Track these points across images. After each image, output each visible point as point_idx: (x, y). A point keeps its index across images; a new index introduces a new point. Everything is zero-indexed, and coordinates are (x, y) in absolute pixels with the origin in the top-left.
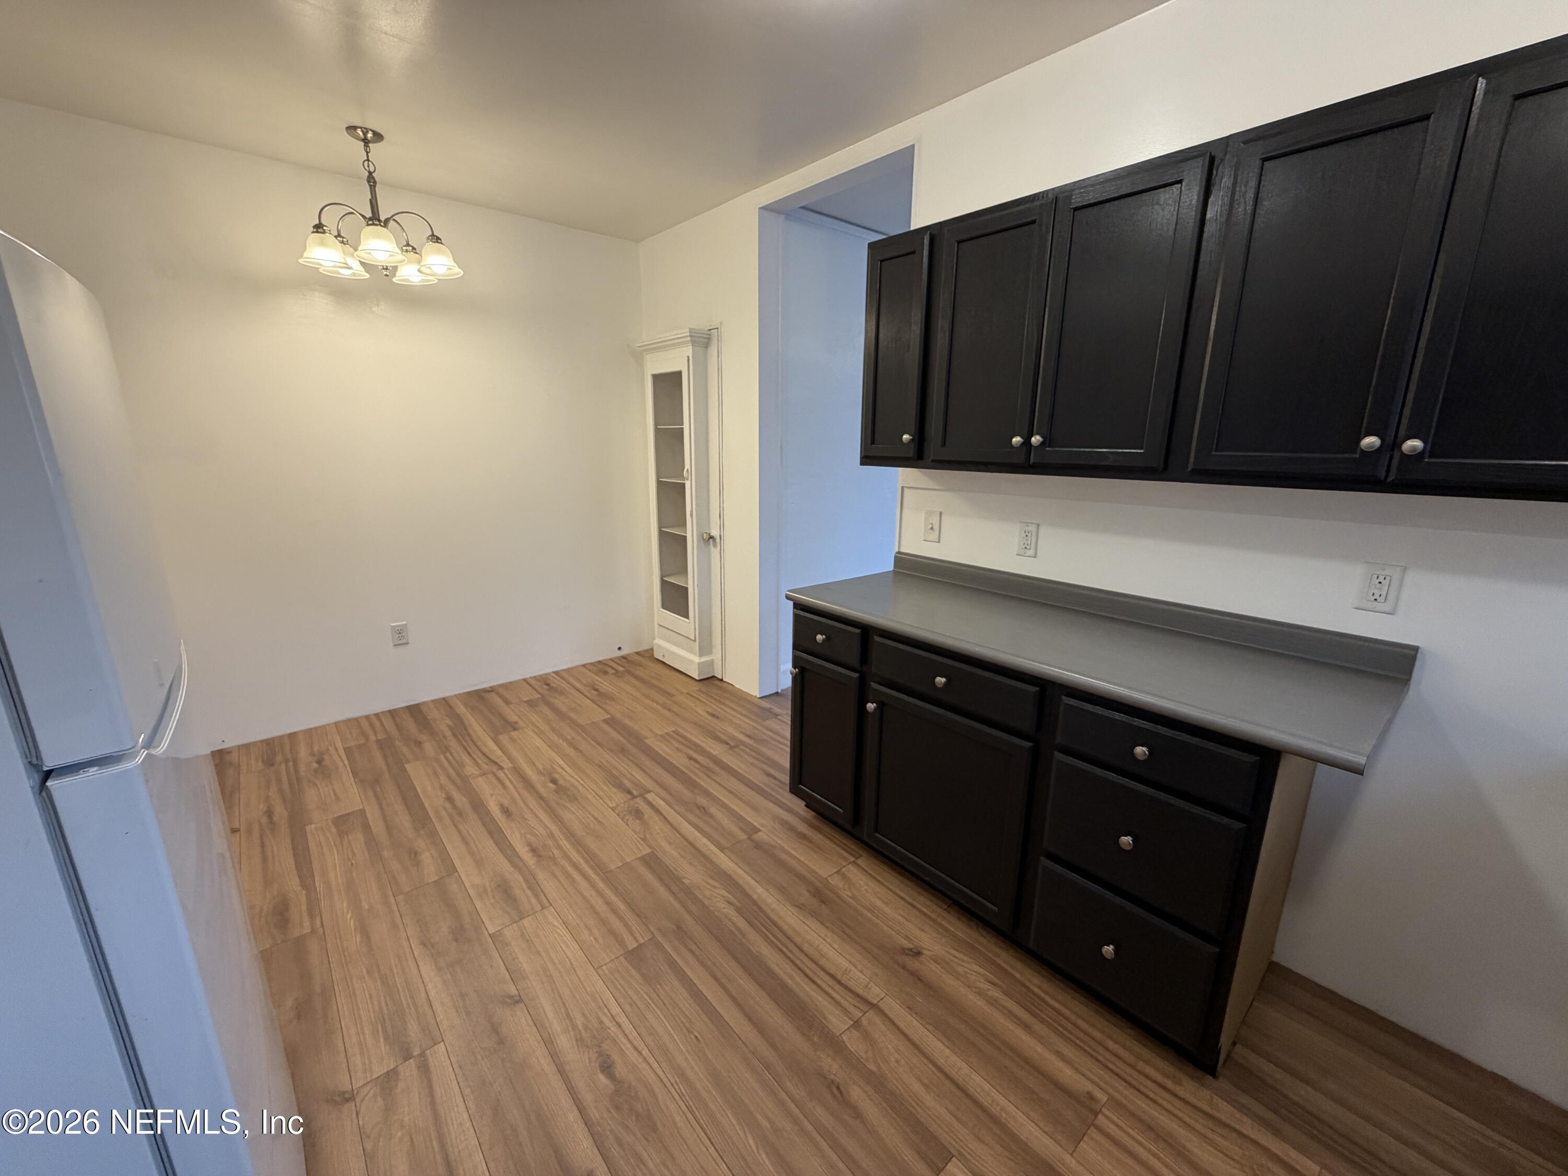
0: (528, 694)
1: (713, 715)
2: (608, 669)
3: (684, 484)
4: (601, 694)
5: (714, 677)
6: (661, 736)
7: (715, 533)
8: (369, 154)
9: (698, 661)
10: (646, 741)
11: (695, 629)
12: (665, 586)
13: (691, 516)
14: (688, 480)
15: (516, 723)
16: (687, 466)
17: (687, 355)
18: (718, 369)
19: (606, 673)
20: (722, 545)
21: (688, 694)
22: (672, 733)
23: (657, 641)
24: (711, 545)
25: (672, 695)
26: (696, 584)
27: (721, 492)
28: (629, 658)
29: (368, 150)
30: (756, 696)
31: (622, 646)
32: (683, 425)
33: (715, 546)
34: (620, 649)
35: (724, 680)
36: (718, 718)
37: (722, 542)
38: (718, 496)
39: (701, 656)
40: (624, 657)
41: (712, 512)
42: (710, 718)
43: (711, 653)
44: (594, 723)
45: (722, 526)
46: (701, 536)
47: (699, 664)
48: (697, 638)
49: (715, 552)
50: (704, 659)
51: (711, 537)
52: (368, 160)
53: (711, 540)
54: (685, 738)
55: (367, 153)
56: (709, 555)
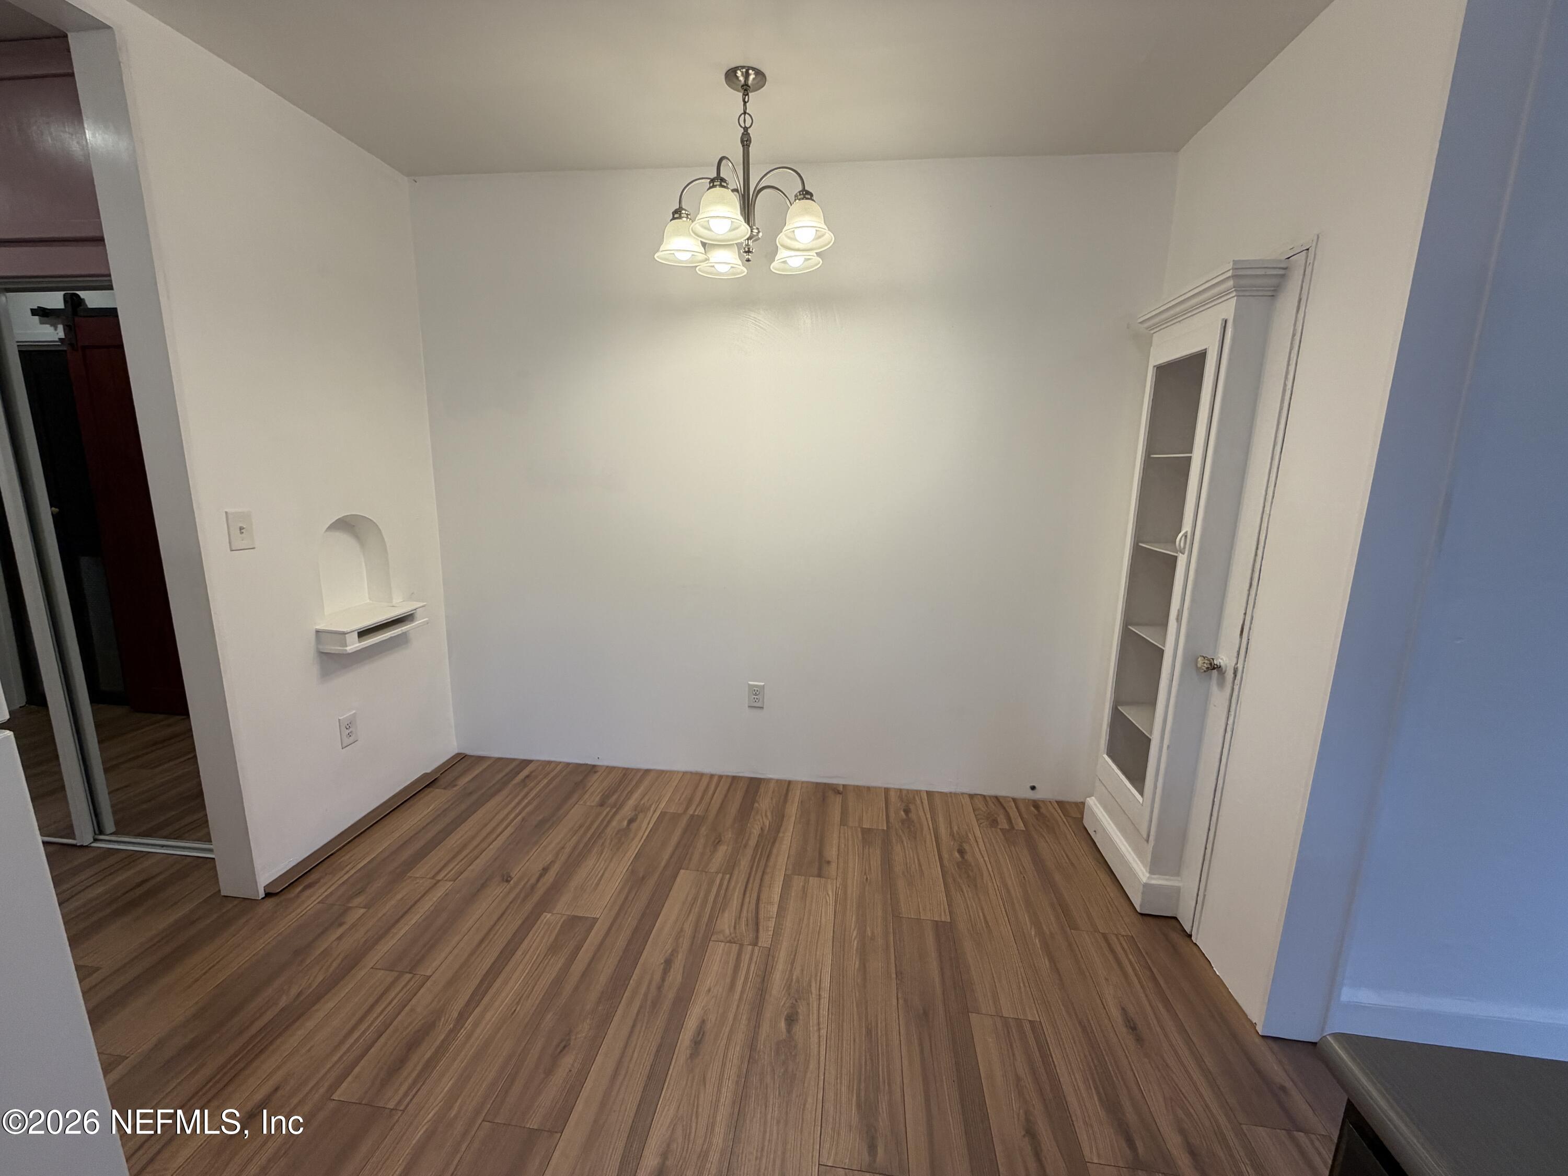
0: (874, 819)
1: (1132, 1027)
2: (1002, 819)
3: (1176, 558)
4: (964, 865)
5: (1175, 918)
6: (1005, 1021)
7: (1225, 659)
8: (747, 104)
9: (1144, 880)
10: (974, 1017)
11: (1151, 821)
12: (1118, 721)
13: (1179, 619)
14: (1183, 553)
15: (829, 862)
16: (1187, 527)
17: (1224, 316)
18: (1294, 335)
19: (994, 823)
20: (1236, 688)
21: (1105, 936)
22: (1027, 1027)
23: (1092, 802)
24: (1214, 682)
25: (1075, 927)
26: (1166, 742)
27: (1253, 584)
28: (1043, 810)
29: (746, 100)
30: (1254, 1025)
31: (1036, 786)
32: (1191, 452)
33: (1221, 684)
34: (1033, 788)
35: (1193, 938)
36: (1139, 1040)
37: (1237, 681)
38: (1246, 592)
39: (1152, 872)
40: (1036, 804)
41: (1226, 623)
42: (1122, 1029)
43: (1177, 874)
44: (919, 920)
45: (1243, 652)
46: (1191, 661)
47: (1146, 885)
48: (1152, 838)
49: (1218, 697)
50: (1157, 881)
51: (1213, 667)
52: (745, 113)
53: (1215, 671)
54: (1046, 1057)
55: (745, 103)
56: (1206, 699)
